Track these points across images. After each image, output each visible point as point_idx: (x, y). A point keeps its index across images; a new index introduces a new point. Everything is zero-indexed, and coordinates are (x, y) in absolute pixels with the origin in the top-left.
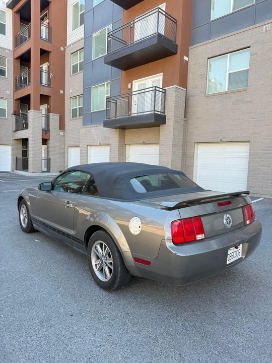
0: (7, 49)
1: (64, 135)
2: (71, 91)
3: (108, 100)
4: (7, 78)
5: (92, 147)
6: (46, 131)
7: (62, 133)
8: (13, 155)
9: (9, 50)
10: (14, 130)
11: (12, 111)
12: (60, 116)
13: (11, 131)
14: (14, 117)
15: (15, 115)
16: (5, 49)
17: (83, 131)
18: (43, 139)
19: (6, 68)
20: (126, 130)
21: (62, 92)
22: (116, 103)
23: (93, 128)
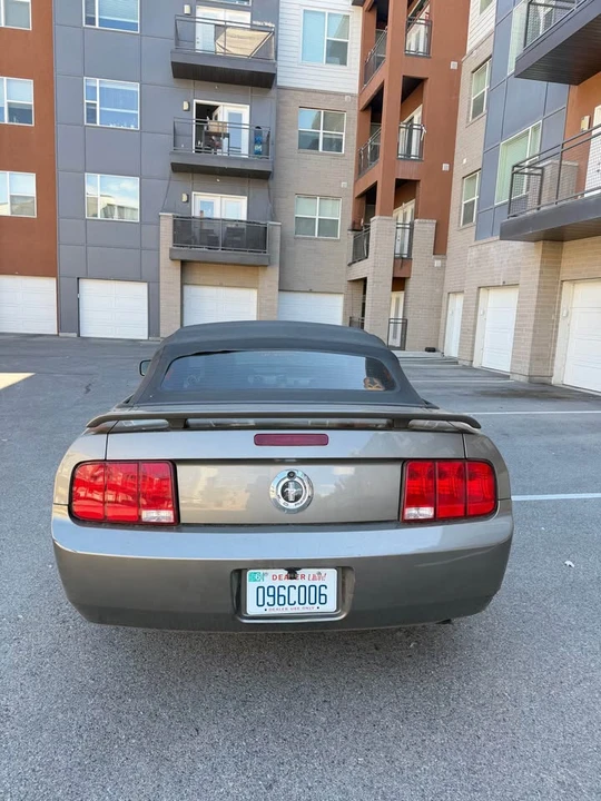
0: (348, 94)
1: (443, 267)
2: (465, 161)
3: (516, 169)
4: (344, 155)
5: (492, 292)
6: (402, 261)
7: (438, 263)
8: (345, 314)
9: (352, 95)
10: (350, 261)
11: (349, 223)
12: (437, 224)
13: (345, 265)
14: (351, 236)
15: (353, 230)
16: (344, 95)
17: (473, 253)
18: (394, 279)
19: (344, 134)
20: (566, 244)
21: (445, 167)
22: (542, 175)
23: (492, 246)
